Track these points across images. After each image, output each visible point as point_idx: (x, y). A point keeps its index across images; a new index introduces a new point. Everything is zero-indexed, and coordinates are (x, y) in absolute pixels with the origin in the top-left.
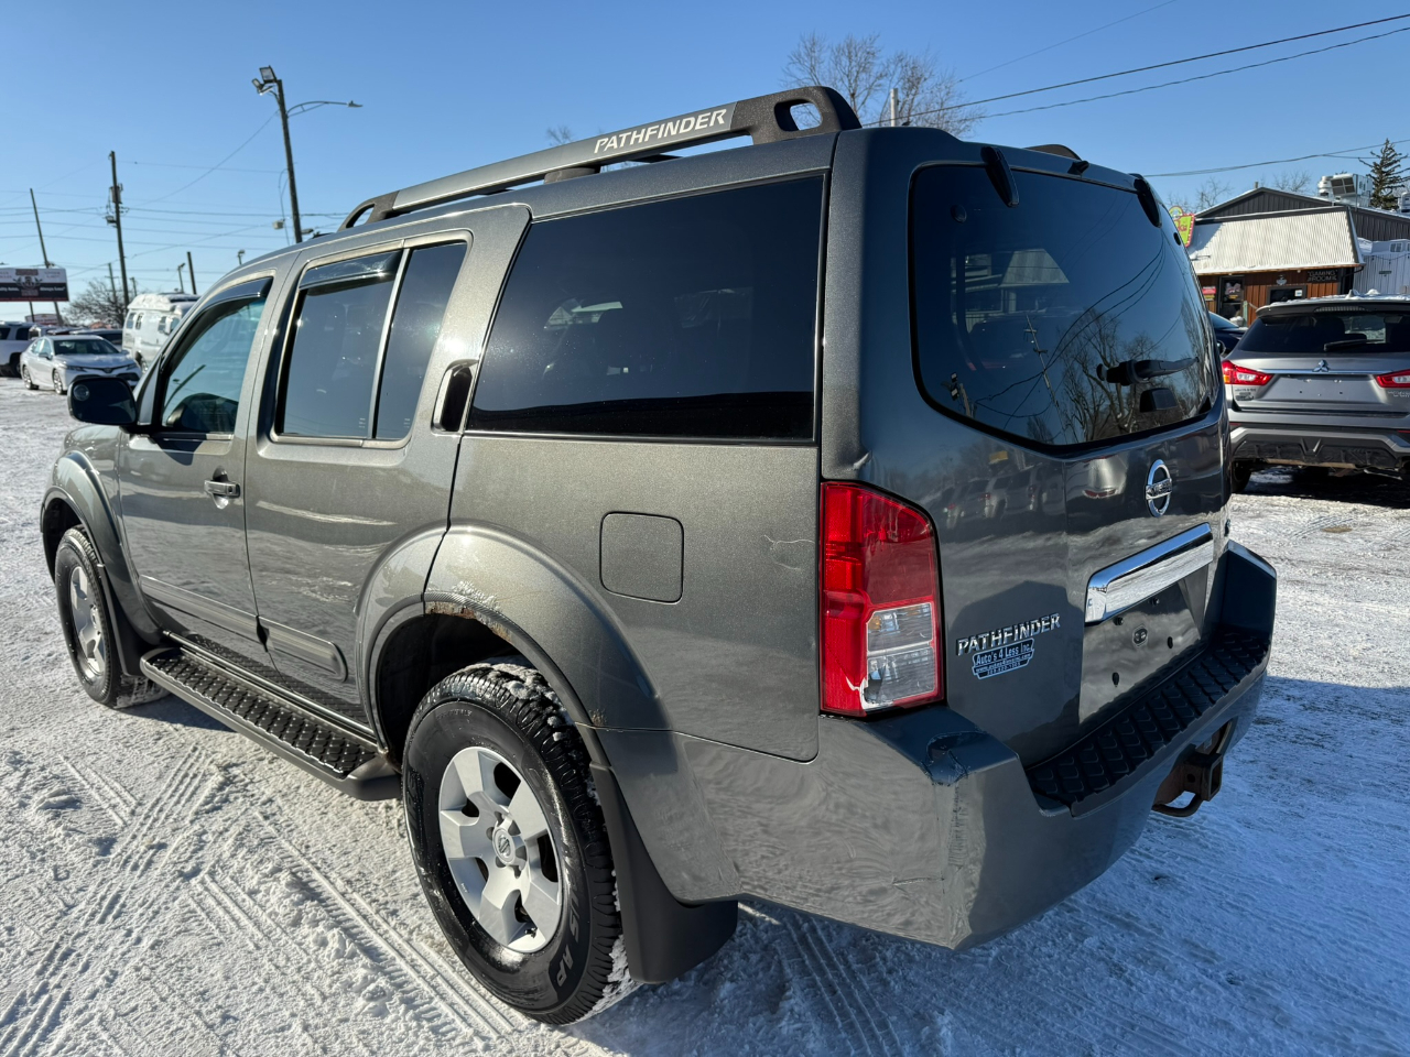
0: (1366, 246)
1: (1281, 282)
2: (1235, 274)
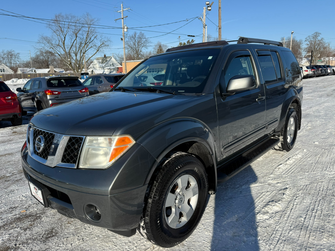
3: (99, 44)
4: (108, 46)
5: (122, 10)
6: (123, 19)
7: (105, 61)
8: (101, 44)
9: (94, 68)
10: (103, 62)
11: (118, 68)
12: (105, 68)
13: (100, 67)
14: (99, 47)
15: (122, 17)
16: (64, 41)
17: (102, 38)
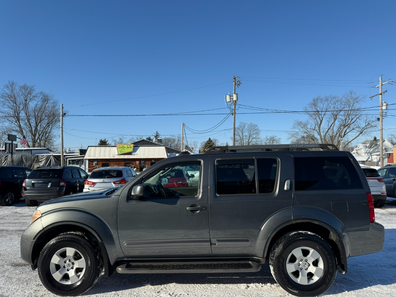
0: (169, 154)
1: (153, 161)
2: (143, 159)
3: (363, 125)
4: (375, 126)
5: (380, 85)
6: (381, 94)
7: (374, 145)
8: (366, 124)
9: (358, 154)
10: (371, 147)
11: (390, 153)
12: (372, 154)
13: (366, 153)
14: (363, 128)
15: (380, 92)
16: (320, 125)
17: (368, 117)
